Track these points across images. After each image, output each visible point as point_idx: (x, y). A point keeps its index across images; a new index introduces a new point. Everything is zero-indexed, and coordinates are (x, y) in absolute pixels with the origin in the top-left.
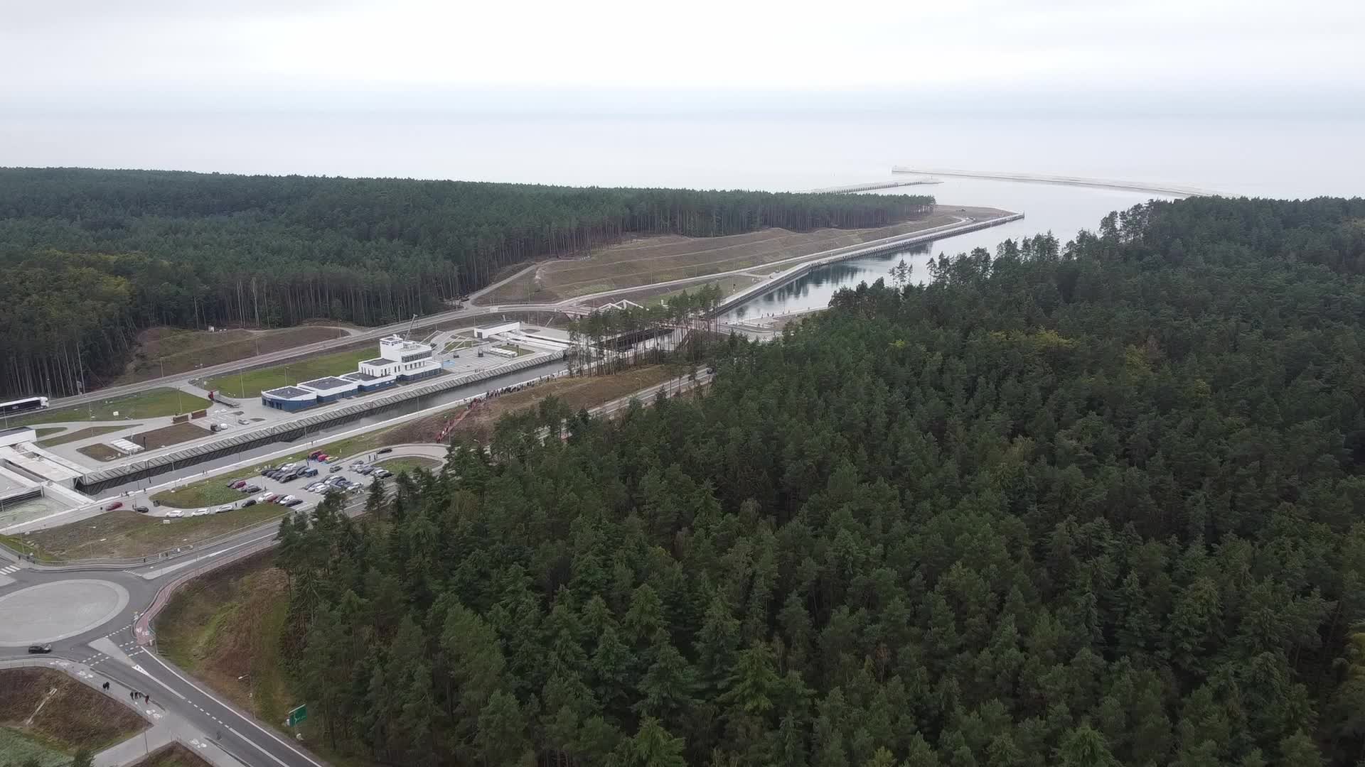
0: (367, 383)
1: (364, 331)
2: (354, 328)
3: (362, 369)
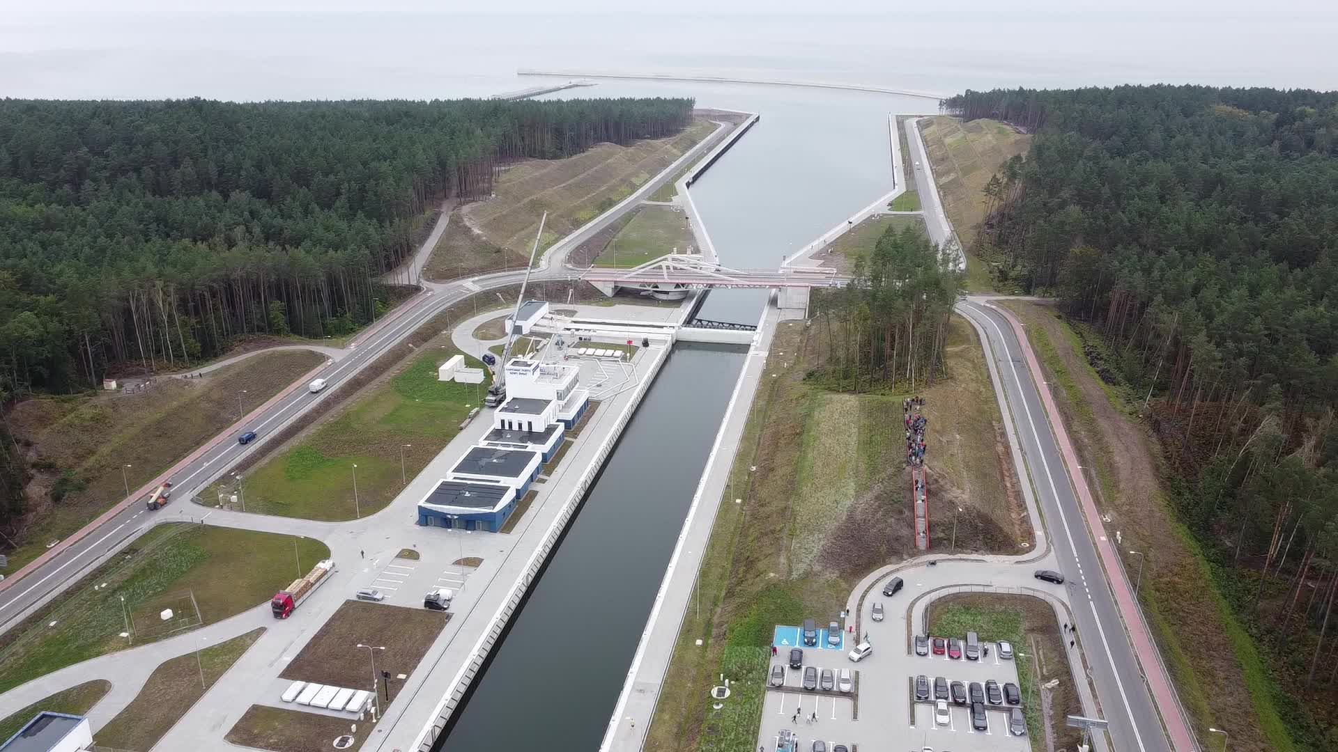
0: (546, 448)
3: (503, 422)
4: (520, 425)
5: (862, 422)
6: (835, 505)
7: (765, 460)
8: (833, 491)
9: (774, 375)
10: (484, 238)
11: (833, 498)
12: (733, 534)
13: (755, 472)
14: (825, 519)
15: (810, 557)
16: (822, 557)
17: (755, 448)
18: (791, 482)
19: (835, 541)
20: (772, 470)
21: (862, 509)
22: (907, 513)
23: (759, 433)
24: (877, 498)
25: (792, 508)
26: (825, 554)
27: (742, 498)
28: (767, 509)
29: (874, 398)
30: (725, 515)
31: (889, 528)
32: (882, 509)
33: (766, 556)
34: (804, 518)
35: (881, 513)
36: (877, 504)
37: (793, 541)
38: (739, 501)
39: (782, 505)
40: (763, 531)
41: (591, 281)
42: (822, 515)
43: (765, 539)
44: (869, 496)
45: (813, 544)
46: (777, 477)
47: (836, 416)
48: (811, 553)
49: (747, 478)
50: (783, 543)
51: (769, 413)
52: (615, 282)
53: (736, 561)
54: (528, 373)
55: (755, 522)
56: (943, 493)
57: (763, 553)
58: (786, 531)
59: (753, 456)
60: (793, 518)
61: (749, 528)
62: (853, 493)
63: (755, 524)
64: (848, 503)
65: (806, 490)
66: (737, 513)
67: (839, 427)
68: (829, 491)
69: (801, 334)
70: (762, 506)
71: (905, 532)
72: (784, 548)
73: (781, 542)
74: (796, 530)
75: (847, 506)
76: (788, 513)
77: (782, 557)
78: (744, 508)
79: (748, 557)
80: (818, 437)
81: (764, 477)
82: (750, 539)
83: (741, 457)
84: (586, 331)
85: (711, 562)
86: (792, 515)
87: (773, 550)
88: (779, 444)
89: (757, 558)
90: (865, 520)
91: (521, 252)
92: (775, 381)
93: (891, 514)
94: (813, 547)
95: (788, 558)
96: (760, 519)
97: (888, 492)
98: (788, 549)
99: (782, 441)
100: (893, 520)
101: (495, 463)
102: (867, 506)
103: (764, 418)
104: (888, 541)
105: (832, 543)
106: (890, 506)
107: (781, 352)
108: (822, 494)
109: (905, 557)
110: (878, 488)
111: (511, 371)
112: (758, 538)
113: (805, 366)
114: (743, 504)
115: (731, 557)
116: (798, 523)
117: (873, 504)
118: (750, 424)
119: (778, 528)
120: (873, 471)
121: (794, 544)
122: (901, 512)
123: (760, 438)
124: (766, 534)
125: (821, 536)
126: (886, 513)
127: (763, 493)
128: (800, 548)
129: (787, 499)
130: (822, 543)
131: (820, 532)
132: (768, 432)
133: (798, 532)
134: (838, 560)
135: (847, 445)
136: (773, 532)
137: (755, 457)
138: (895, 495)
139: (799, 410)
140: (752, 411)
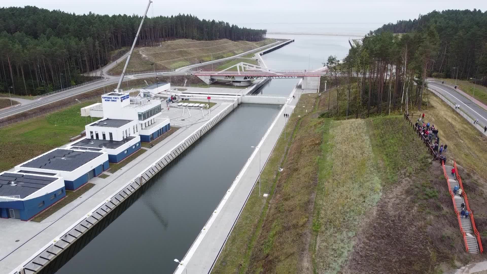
0: (116, 151)
1: (33, 99)
2: (19, 98)
3: (92, 132)
4: (104, 135)
5: (371, 133)
6: (362, 199)
7: (291, 163)
8: (356, 186)
9: (299, 116)
10: (147, 59)
11: (358, 193)
12: (257, 227)
13: (282, 173)
14: (352, 214)
15: (340, 261)
16: (354, 263)
17: (283, 155)
18: (314, 179)
19: (367, 241)
20: (296, 170)
21: (393, 204)
22: (446, 209)
23: (287, 146)
24: (408, 192)
25: (315, 202)
26: (358, 258)
27: (270, 193)
28: (290, 203)
29: (380, 118)
30: (252, 208)
31: (429, 227)
32: (416, 205)
33: (288, 256)
34: (328, 212)
35: (416, 208)
36: (409, 198)
37: (318, 238)
38: (266, 195)
39: (306, 198)
40: (286, 225)
41: (198, 75)
42: (348, 210)
43: (287, 233)
44: (398, 190)
45: (342, 245)
46: (301, 175)
47: (347, 131)
48: (340, 255)
49: (275, 177)
50: (306, 240)
51: (295, 135)
52: (211, 76)
53: (255, 259)
54: (117, 100)
55: (279, 215)
56: (481, 188)
57: (285, 251)
58: (310, 226)
59: (281, 162)
60: (316, 212)
61: (272, 221)
62: (379, 186)
63: (279, 217)
64: (378, 197)
65: (328, 185)
66: (263, 206)
67: (352, 138)
68: (352, 186)
69: (316, 99)
70: (286, 200)
71: (448, 231)
72: (307, 247)
73: (304, 240)
74: (321, 226)
75: (377, 201)
76: (311, 206)
77: (305, 260)
78: (270, 202)
79: (268, 255)
80: (334, 145)
81: (289, 176)
82: (271, 233)
83: (272, 161)
84: (186, 96)
85: (228, 259)
86: (315, 208)
87: (295, 249)
88: (302, 152)
89: (276, 258)
90: (399, 216)
91: (166, 66)
92: (300, 119)
93: (428, 210)
94: (342, 248)
95: (313, 261)
96: (283, 212)
97: (419, 186)
98: (312, 248)
99: (305, 150)
100: (432, 217)
101: (64, 160)
102: (398, 201)
103: (291, 138)
104: (432, 243)
105: (364, 243)
106: (425, 201)
107: (304, 106)
108: (345, 188)
109: (457, 263)
110: (406, 183)
111: (106, 99)
112: (280, 233)
113: (319, 111)
114: (269, 198)
115: (250, 254)
116: (322, 218)
117: (405, 199)
118: (281, 142)
119: (301, 223)
120: (396, 167)
121: (320, 243)
122: (439, 208)
123: (288, 150)
124: (288, 229)
125: (350, 234)
126: (422, 208)
127: (288, 188)
128: (327, 248)
129: (310, 193)
130: (353, 243)
131: (349, 229)
132: (294, 146)
133: (323, 228)
134: (376, 266)
135: (361, 148)
136: (295, 226)
137: (283, 161)
138: (428, 189)
139: (317, 131)
140: (283, 134)
